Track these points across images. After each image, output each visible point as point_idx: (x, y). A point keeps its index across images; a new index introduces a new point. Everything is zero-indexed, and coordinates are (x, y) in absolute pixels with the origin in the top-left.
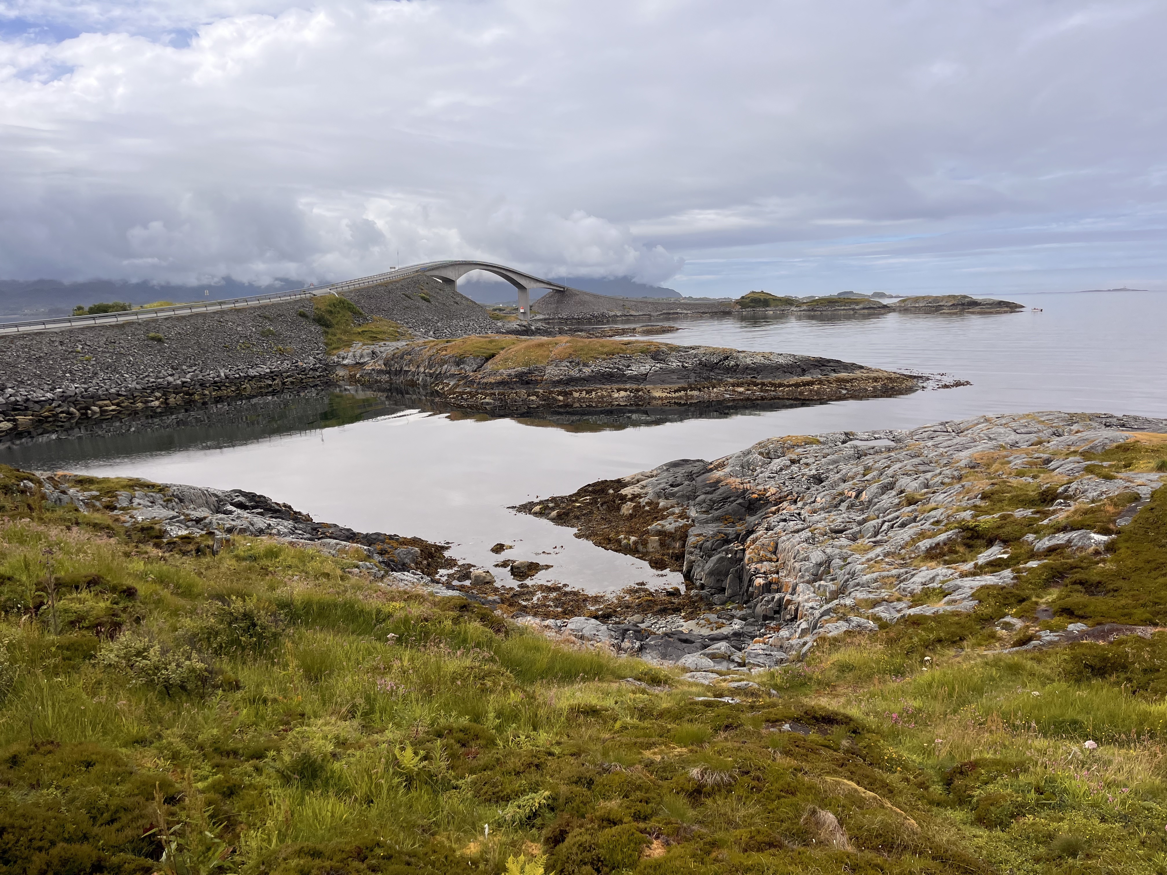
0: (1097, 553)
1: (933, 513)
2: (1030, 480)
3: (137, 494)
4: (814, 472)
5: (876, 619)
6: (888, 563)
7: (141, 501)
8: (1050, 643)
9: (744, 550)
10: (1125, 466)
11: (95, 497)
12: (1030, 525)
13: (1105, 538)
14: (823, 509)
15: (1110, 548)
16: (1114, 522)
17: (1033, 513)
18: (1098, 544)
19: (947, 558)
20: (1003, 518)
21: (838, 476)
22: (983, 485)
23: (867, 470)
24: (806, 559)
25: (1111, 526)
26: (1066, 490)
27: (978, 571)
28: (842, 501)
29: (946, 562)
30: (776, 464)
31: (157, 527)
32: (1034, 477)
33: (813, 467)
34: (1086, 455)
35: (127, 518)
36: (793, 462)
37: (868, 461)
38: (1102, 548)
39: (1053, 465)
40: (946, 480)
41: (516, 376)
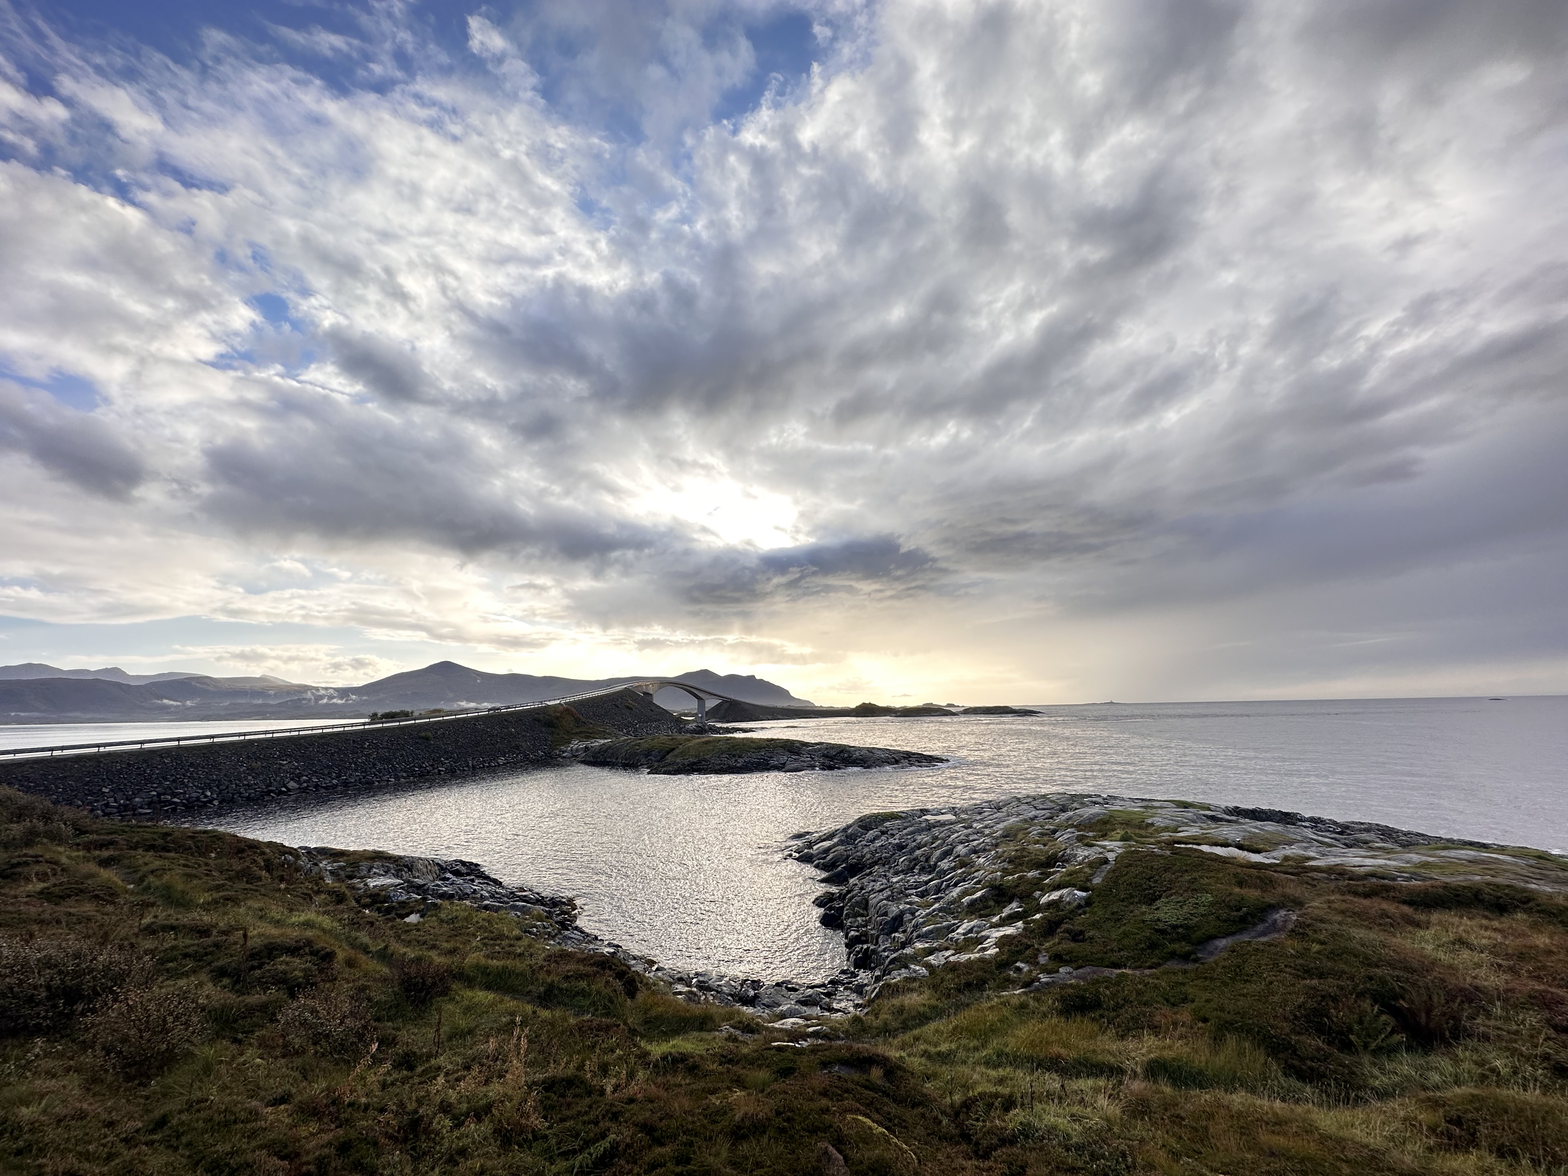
0: (1079, 906)
1: (976, 874)
2: (1042, 847)
3: (376, 864)
4: (897, 841)
5: (928, 966)
6: (941, 917)
7: (377, 871)
8: (1047, 983)
9: (843, 907)
10: (1102, 836)
11: (341, 868)
12: (1037, 884)
13: (1084, 894)
14: (902, 871)
15: (1088, 902)
16: (1090, 881)
17: (1040, 874)
18: (1081, 898)
19: (982, 912)
20: (1020, 878)
21: (914, 844)
22: (1010, 849)
23: (936, 838)
24: (886, 914)
25: (1089, 884)
26: (1063, 855)
27: (1003, 923)
28: (916, 865)
29: (981, 916)
30: (871, 834)
31: (383, 893)
32: (1045, 845)
33: (897, 836)
34: (1078, 827)
35: (362, 885)
36: (883, 833)
37: (936, 831)
38: (1083, 903)
39: (1058, 834)
40: (988, 847)
41: (688, 765)
